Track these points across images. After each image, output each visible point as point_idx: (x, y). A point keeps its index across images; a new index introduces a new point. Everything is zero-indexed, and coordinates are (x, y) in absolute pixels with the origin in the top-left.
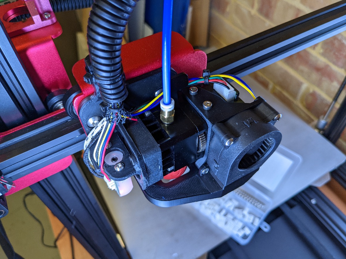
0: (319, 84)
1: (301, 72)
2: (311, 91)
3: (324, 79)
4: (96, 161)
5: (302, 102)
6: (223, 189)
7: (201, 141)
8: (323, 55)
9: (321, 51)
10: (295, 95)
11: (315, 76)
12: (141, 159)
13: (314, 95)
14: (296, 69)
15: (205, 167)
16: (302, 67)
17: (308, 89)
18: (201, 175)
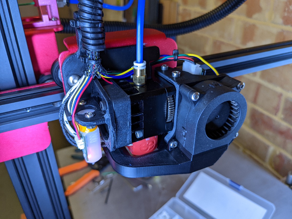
0: (284, 147)
1: (267, 137)
2: (278, 153)
3: (287, 141)
4: (69, 111)
5: (271, 164)
6: (191, 160)
7: (170, 106)
8: (285, 119)
9: (282, 116)
10: (263, 159)
11: (280, 139)
12: (110, 103)
13: (280, 156)
14: (262, 134)
15: (174, 140)
16: (268, 132)
17: (274, 152)
18: (170, 150)
